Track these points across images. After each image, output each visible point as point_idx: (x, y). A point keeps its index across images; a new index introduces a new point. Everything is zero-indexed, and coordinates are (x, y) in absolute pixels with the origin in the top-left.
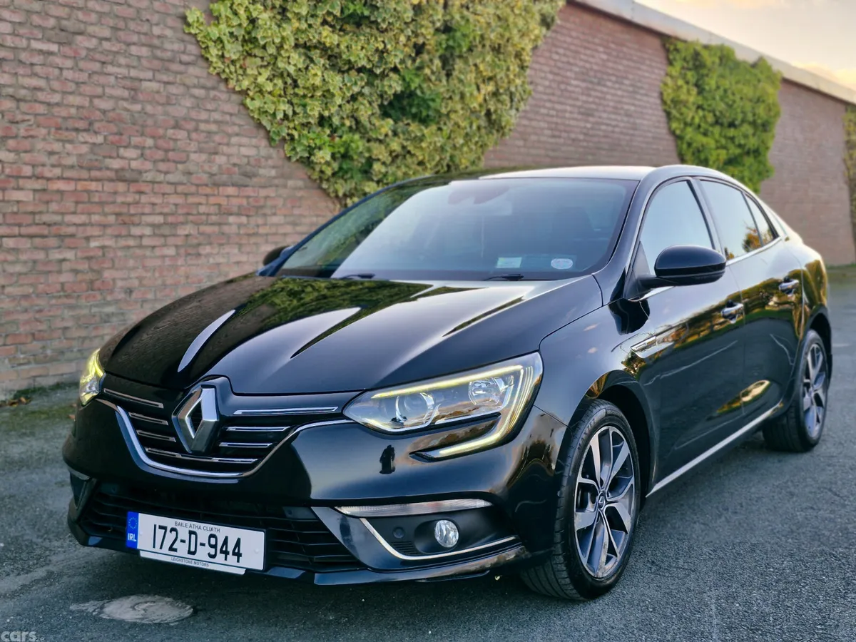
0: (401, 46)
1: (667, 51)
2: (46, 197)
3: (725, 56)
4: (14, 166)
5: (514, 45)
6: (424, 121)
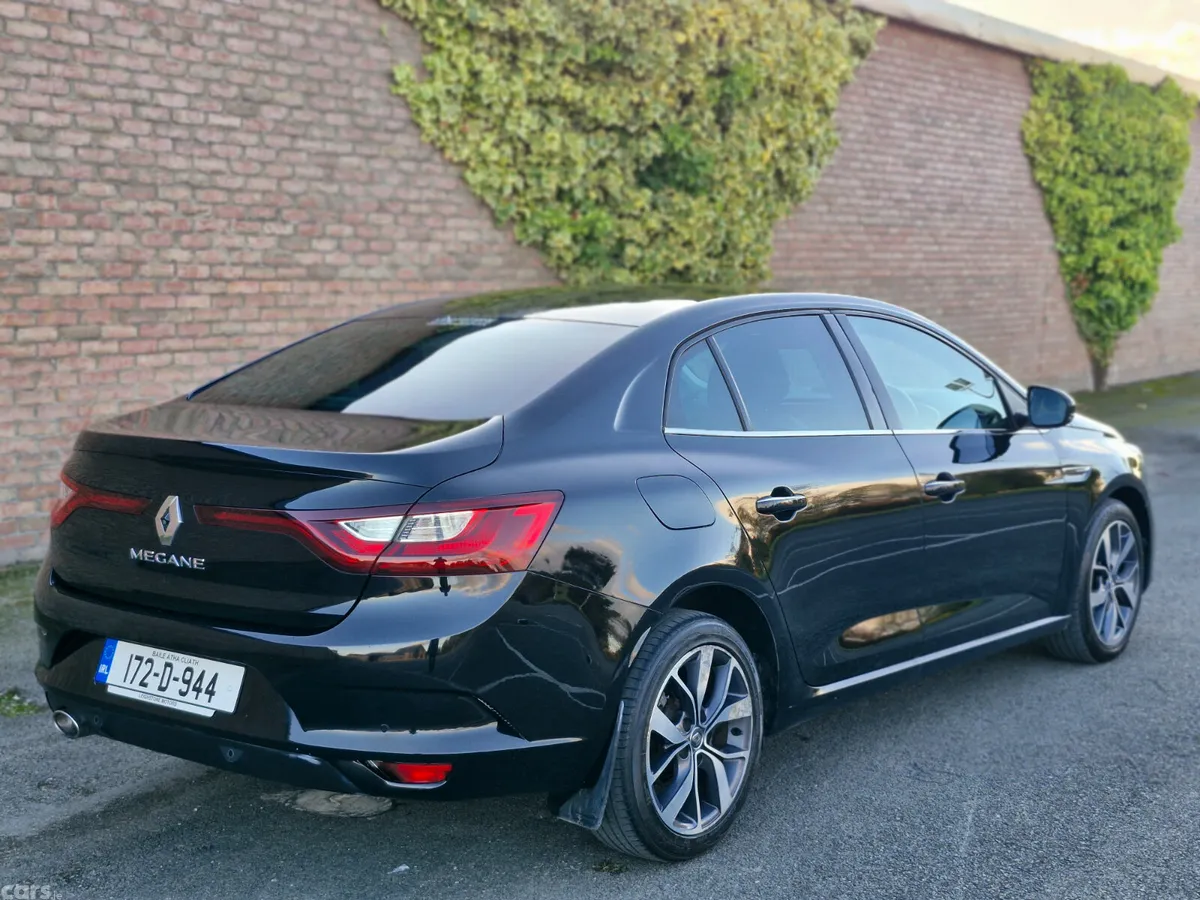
0: (662, 97)
1: (1031, 75)
2: (225, 302)
3: (1112, 79)
4: (189, 267)
5: (812, 86)
6: (692, 191)
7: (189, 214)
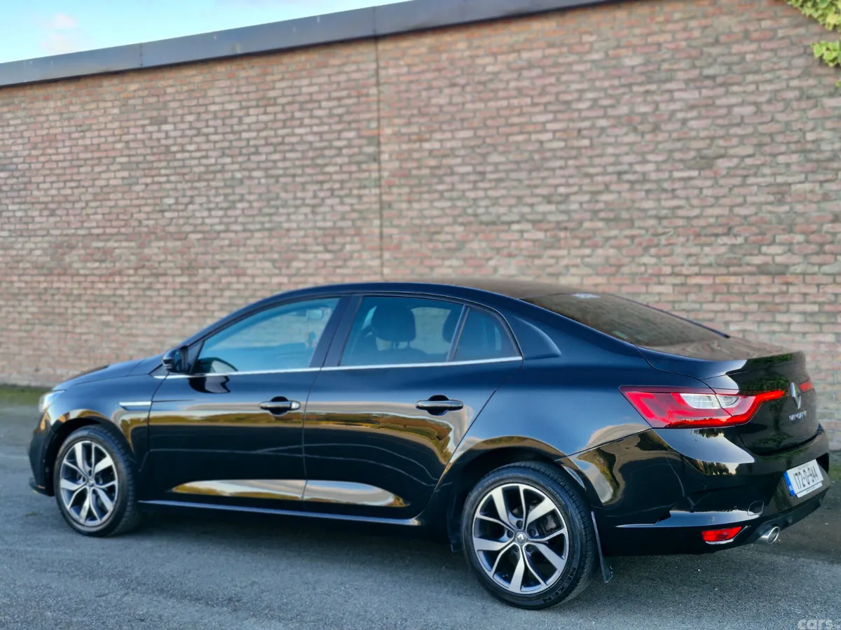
2: (685, 290)
4: (656, 267)
7: (656, 235)
